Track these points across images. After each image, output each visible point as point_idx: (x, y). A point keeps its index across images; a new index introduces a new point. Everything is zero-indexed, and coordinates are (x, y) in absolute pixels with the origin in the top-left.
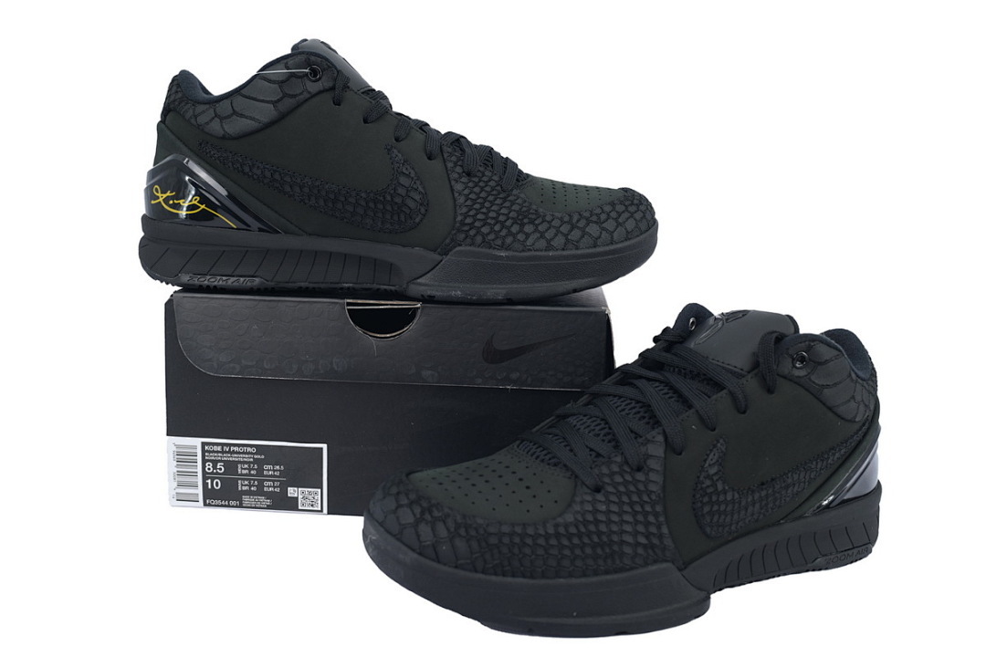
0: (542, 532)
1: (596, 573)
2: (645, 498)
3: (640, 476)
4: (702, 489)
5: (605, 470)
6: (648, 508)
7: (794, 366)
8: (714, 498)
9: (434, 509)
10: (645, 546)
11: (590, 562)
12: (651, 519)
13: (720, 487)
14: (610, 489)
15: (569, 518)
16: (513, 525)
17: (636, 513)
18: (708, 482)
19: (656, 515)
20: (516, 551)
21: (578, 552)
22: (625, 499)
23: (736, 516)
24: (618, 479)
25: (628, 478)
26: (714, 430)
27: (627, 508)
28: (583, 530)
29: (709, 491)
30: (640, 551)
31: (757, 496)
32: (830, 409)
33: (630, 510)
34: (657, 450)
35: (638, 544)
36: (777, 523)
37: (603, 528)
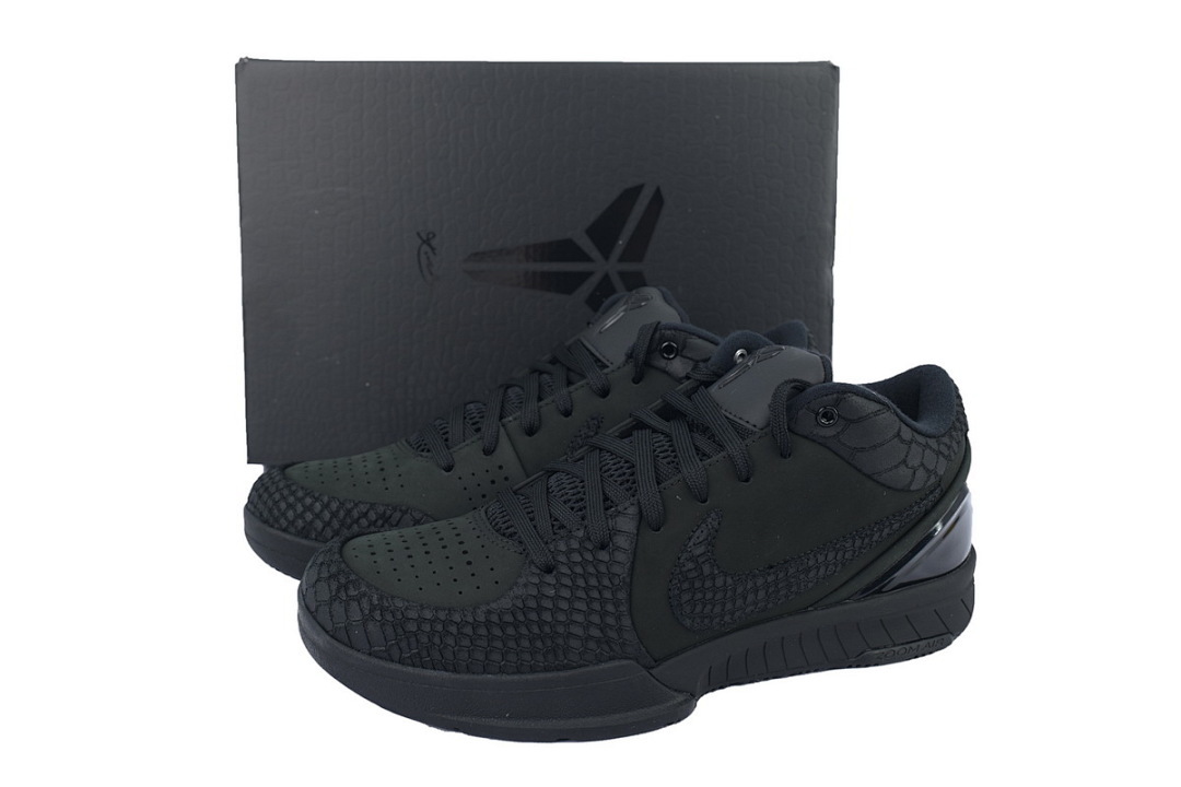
0: (470, 619)
1: (533, 670)
2: (606, 582)
3: (603, 556)
4: (681, 572)
5: (562, 547)
6: (607, 595)
7: (818, 424)
8: (697, 584)
9: (351, 587)
10: (598, 641)
11: (527, 657)
12: (610, 608)
13: (706, 569)
14: (564, 570)
15: (506, 603)
16: (437, 609)
17: (593, 599)
18: (690, 565)
19: (617, 604)
20: (437, 640)
21: (512, 644)
22: (581, 582)
23: (729, 606)
24: (577, 558)
25: (589, 557)
26: (705, 501)
27: (581, 594)
28: (521, 618)
29: (691, 575)
30: (592, 645)
31: (760, 581)
32: (869, 477)
33: (584, 596)
34: (627, 524)
35: (590, 637)
36: (805, 610)
37: (547, 617)
